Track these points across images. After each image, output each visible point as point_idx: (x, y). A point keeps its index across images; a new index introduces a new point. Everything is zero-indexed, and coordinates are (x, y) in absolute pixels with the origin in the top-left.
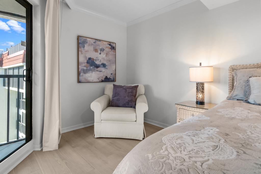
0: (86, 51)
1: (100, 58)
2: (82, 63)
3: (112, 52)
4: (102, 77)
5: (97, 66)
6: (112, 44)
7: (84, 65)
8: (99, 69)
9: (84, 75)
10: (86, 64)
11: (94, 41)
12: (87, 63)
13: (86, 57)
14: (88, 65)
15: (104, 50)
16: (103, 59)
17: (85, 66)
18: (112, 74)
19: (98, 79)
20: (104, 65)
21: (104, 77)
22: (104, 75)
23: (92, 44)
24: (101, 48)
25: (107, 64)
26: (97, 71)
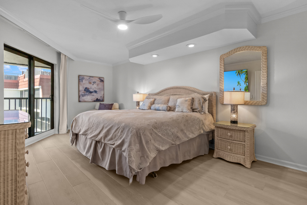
0: (84, 84)
1: (93, 87)
2: (81, 91)
3: (101, 83)
4: (94, 99)
5: (91, 92)
6: (101, 78)
7: (82, 92)
8: (92, 94)
9: (82, 97)
10: (84, 91)
11: (89, 77)
12: (84, 90)
13: (84, 87)
14: (85, 92)
15: (95, 82)
16: (95, 88)
17: (83, 93)
18: (101, 97)
19: (92, 100)
20: (96, 92)
21: (96, 99)
22: (95, 98)
23: (88, 80)
24: (93, 81)
25: (97, 91)
26: (91, 95)
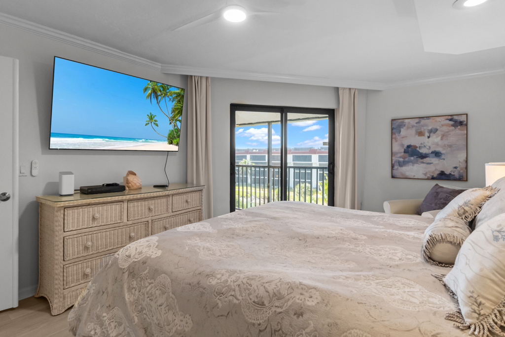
0: (403, 137)
1: (427, 144)
2: (397, 153)
3: (459, 131)
4: (433, 172)
5: (423, 156)
6: (456, 118)
7: (399, 155)
8: (425, 160)
9: (399, 168)
10: (403, 154)
11: (417, 120)
12: (405, 152)
13: (402, 145)
14: (407, 155)
15: (437, 130)
16: (437, 144)
17: (400, 157)
18: (456, 168)
19: (425, 174)
20: (437, 154)
21: (438, 172)
22: (436, 170)
23: (413, 126)
24: (430, 128)
25: (443, 152)
26: (423, 163)
